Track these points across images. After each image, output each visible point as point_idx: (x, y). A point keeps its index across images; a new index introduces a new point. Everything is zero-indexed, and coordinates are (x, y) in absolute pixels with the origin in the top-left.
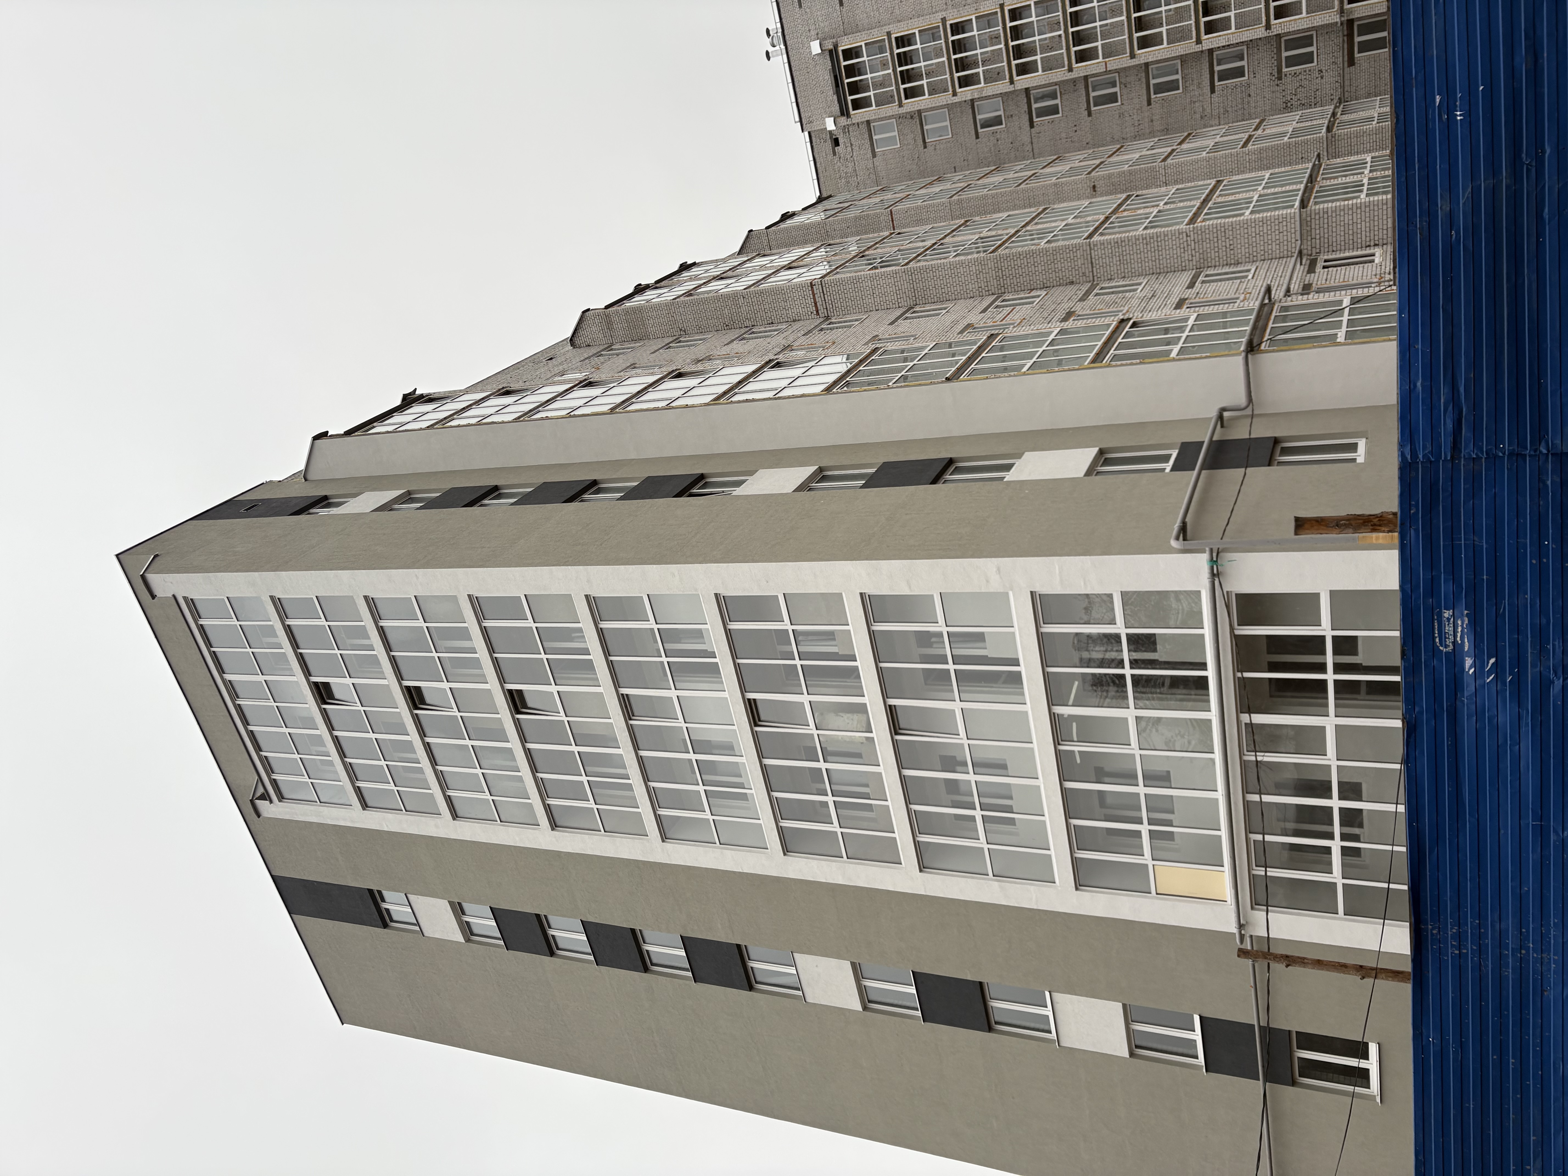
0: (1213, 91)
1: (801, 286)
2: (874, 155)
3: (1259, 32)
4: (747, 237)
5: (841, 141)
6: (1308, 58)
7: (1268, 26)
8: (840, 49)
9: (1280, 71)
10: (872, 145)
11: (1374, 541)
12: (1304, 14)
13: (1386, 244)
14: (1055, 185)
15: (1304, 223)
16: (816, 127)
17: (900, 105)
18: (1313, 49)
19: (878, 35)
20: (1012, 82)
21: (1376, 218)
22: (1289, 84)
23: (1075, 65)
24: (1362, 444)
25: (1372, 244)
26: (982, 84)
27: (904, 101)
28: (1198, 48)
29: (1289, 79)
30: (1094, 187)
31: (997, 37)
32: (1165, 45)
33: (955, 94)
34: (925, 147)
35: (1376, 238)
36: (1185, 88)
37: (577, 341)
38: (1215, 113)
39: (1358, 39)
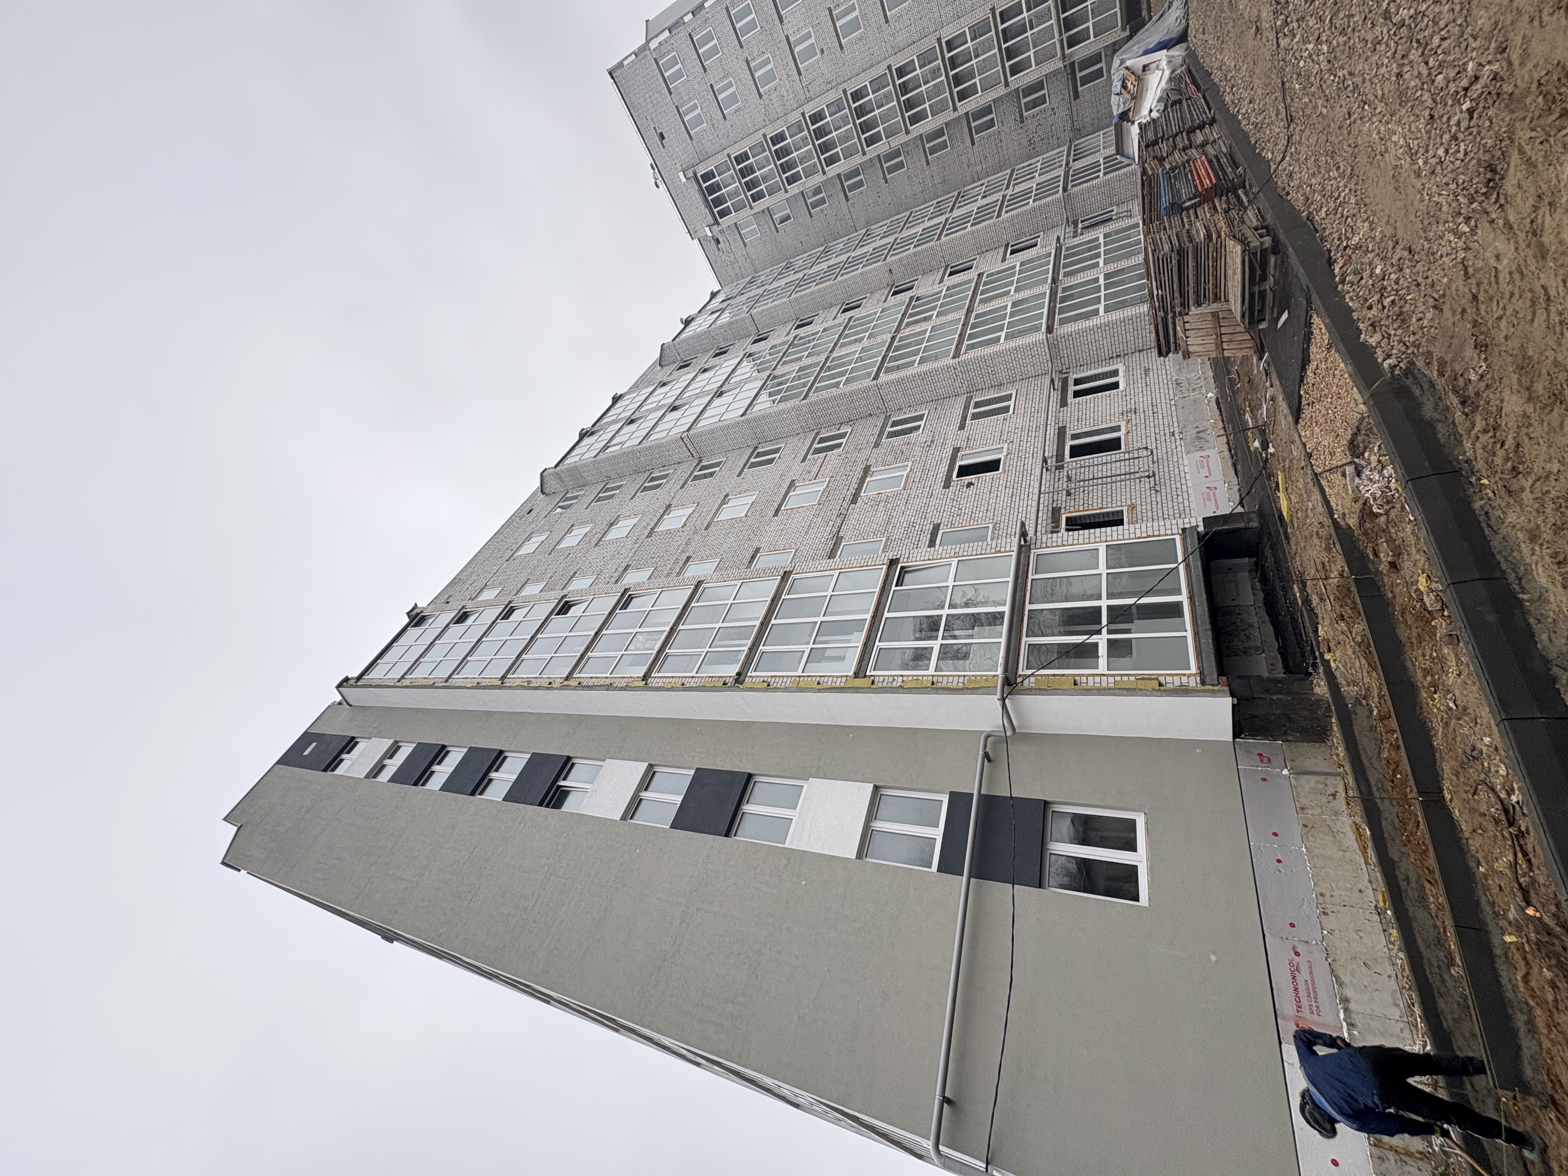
0: (973, 143)
1: (675, 440)
2: (745, 246)
3: (1000, 91)
5: (721, 240)
6: (1042, 100)
7: (1007, 85)
8: (699, 175)
9: (1021, 116)
10: (742, 238)
12: (1034, 67)
13: (1127, 354)
15: (1053, 347)
16: (700, 234)
17: (751, 208)
18: (1045, 91)
19: (721, 158)
20: (824, 173)
21: (1116, 334)
22: (1030, 125)
23: (866, 149)
24: (1141, 828)
25: (1114, 355)
26: (804, 179)
27: (753, 204)
28: (956, 115)
29: (1029, 121)
31: (806, 140)
32: (930, 117)
33: (786, 191)
34: (778, 232)
35: (1118, 350)
36: (952, 146)
38: (978, 160)
39: (1079, 76)
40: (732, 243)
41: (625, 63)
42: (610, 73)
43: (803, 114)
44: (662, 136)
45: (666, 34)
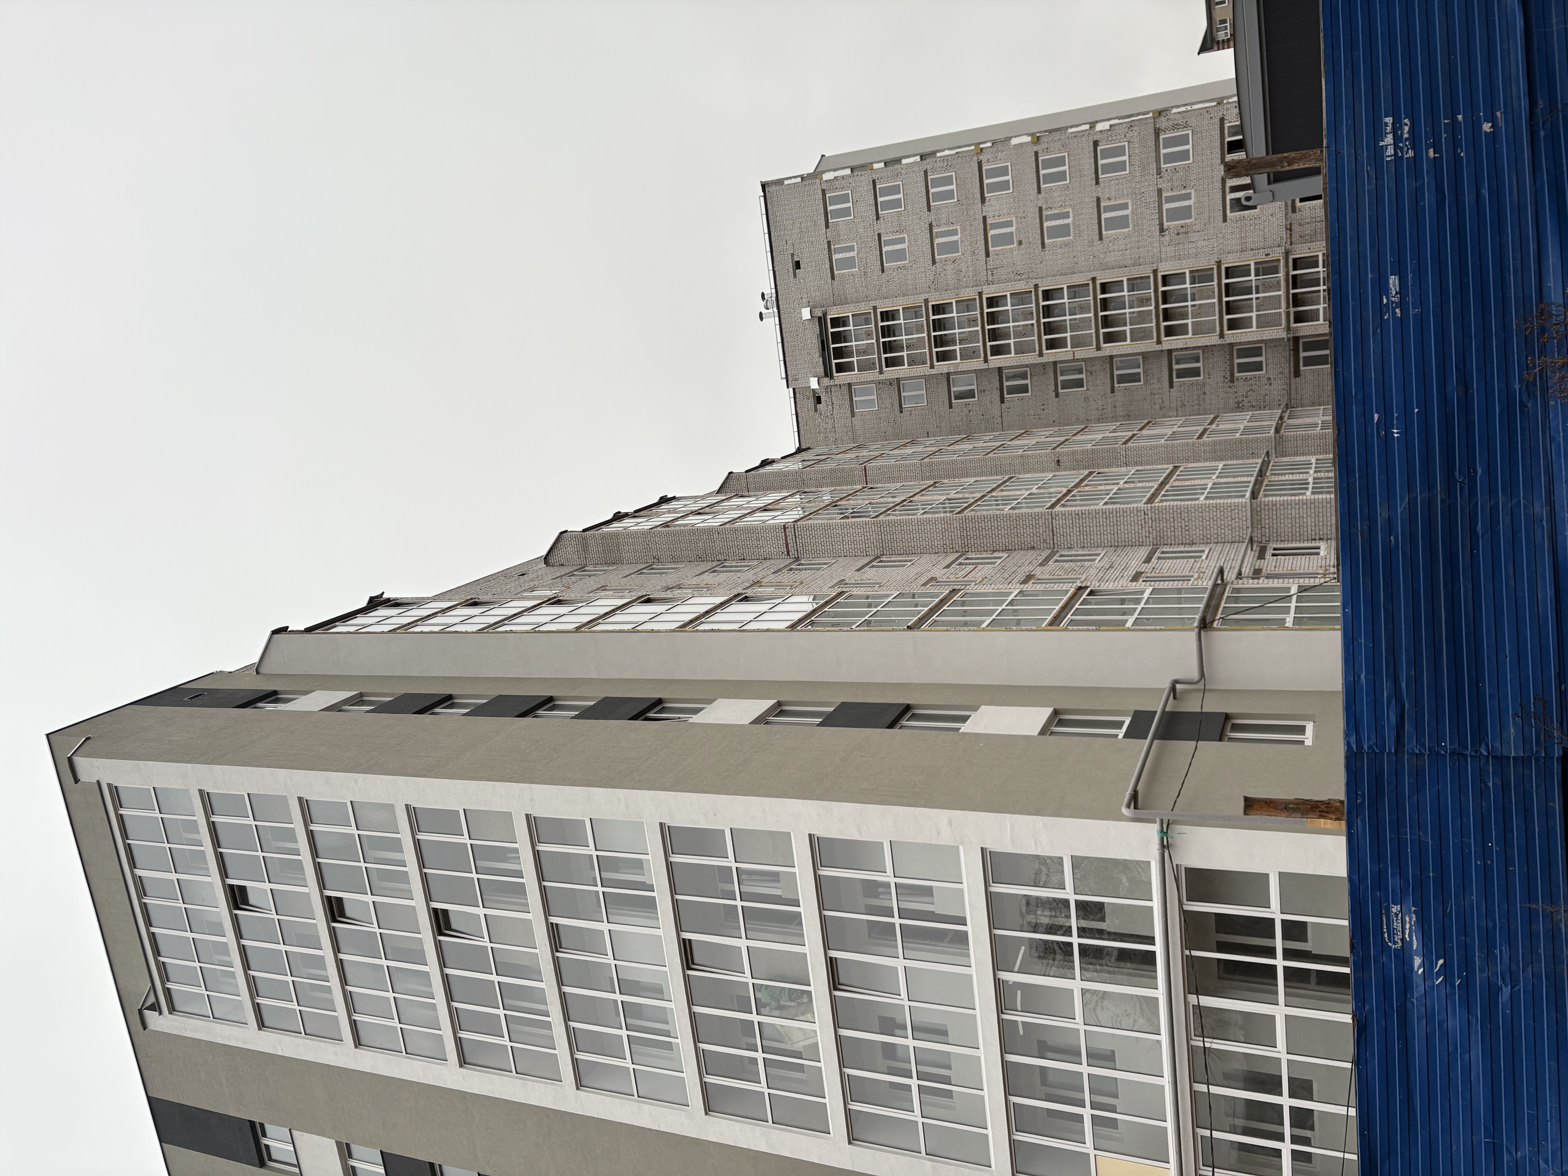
0: (1171, 386)
1: (774, 528)
2: (853, 414)
3: (1213, 339)
4: (727, 478)
5: (823, 399)
6: (1258, 367)
8: (829, 317)
9: (1232, 375)
10: (852, 405)
11: (1322, 826)
12: (1254, 329)
13: (1331, 539)
14: (1022, 456)
15: (1255, 512)
16: (800, 384)
17: (881, 372)
18: (1262, 359)
19: (865, 308)
21: (1321, 515)
22: (1241, 388)
23: (1045, 351)
24: (1310, 727)
25: (1317, 537)
26: (959, 361)
27: (885, 369)
28: (1158, 348)
29: (1241, 383)
30: (1058, 461)
31: (975, 320)
32: (1128, 342)
33: (932, 367)
34: (901, 412)
35: (1321, 533)
36: (1146, 381)
37: (551, 560)
38: (1173, 405)
39: (1303, 354)
40: (836, 408)
43: (980, 294)
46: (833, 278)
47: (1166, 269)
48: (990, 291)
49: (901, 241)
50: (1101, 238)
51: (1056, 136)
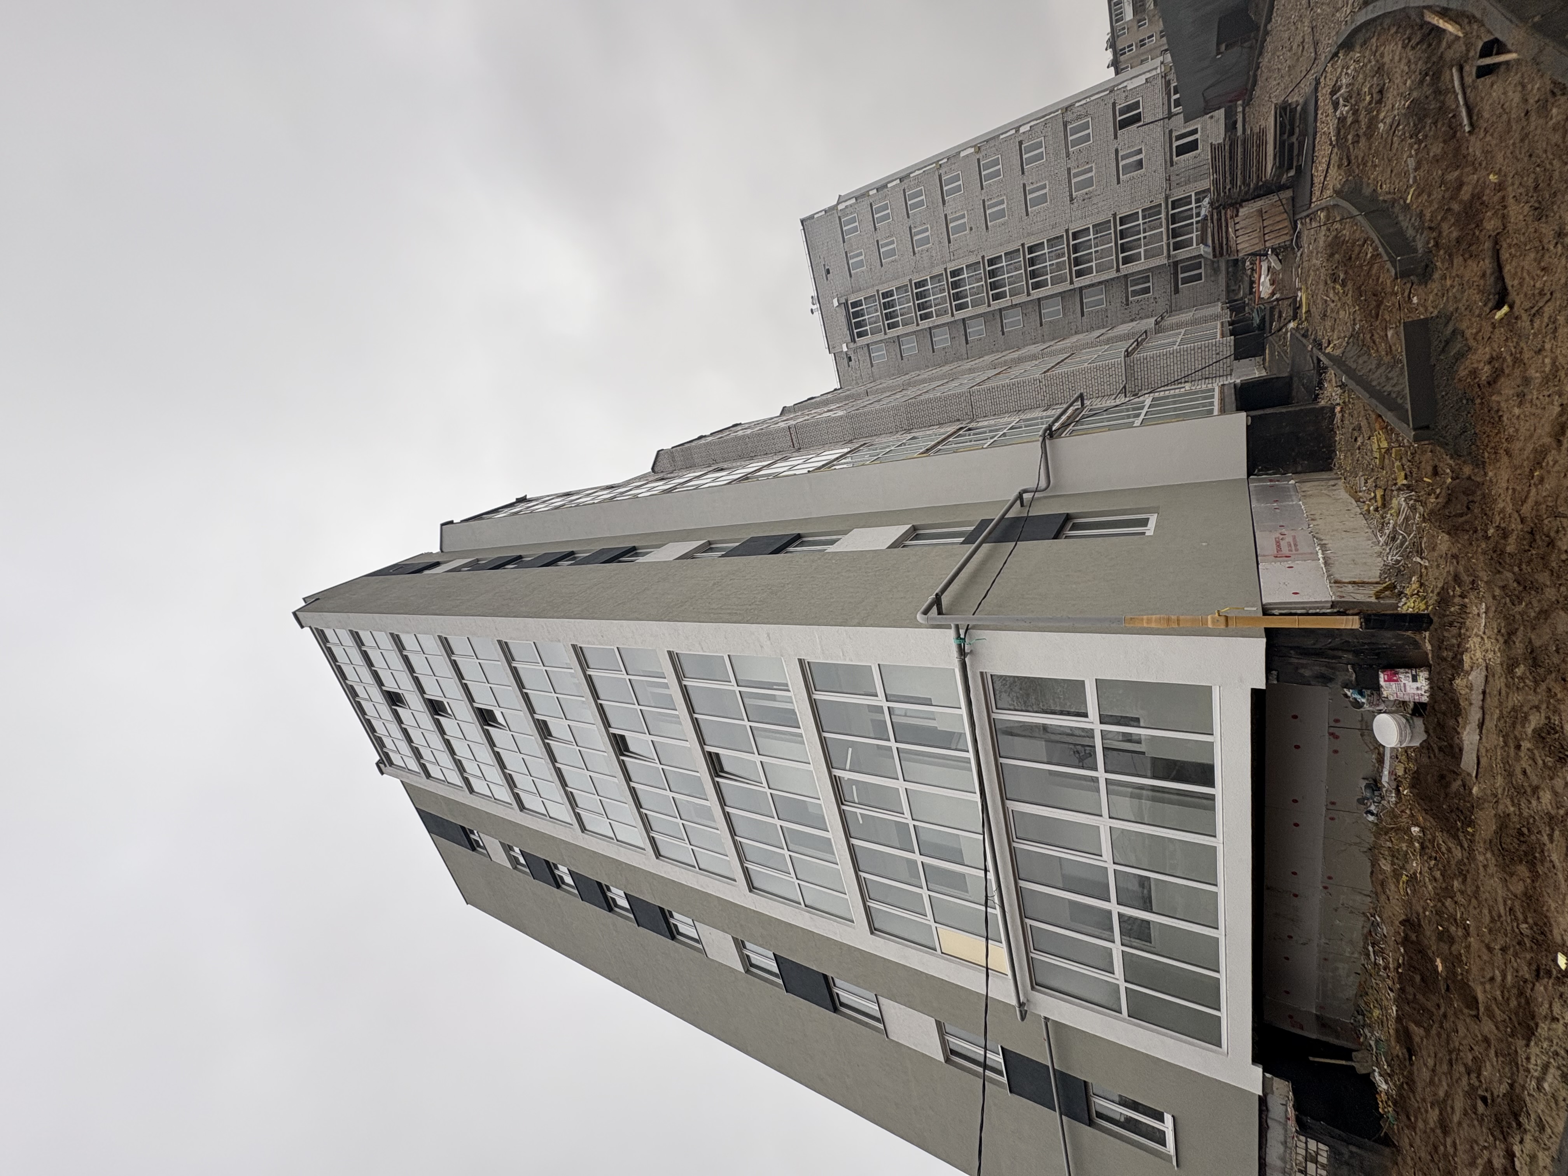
0: (1083, 315)
2: (872, 366)
3: (1113, 274)
5: (852, 357)
6: (1146, 290)
7: (1118, 270)
8: (849, 302)
9: (1127, 300)
10: (871, 360)
12: (1143, 260)
15: (1129, 367)
16: (837, 350)
17: (886, 334)
18: (1150, 284)
19: (872, 292)
20: (953, 315)
22: (1135, 308)
23: (992, 303)
24: (1153, 519)
26: (935, 318)
27: (888, 331)
28: (1072, 287)
29: (1134, 305)
31: (944, 290)
32: (1050, 286)
33: (918, 325)
34: (902, 359)
36: (1064, 314)
37: (656, 469)
39: (1181, 276)
40: (861, 362)
41: (816, 216)
42: (802, 221)
43: (946, 269)
44: (828, 272)
45: (854, 200)
46: (851, 276)
47: (1074, 227)
48: (951, 267)
49: (892, 242)
50: (1027, 214)
51: (992, 143)
